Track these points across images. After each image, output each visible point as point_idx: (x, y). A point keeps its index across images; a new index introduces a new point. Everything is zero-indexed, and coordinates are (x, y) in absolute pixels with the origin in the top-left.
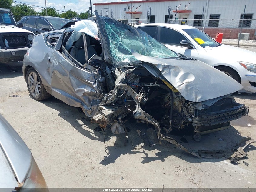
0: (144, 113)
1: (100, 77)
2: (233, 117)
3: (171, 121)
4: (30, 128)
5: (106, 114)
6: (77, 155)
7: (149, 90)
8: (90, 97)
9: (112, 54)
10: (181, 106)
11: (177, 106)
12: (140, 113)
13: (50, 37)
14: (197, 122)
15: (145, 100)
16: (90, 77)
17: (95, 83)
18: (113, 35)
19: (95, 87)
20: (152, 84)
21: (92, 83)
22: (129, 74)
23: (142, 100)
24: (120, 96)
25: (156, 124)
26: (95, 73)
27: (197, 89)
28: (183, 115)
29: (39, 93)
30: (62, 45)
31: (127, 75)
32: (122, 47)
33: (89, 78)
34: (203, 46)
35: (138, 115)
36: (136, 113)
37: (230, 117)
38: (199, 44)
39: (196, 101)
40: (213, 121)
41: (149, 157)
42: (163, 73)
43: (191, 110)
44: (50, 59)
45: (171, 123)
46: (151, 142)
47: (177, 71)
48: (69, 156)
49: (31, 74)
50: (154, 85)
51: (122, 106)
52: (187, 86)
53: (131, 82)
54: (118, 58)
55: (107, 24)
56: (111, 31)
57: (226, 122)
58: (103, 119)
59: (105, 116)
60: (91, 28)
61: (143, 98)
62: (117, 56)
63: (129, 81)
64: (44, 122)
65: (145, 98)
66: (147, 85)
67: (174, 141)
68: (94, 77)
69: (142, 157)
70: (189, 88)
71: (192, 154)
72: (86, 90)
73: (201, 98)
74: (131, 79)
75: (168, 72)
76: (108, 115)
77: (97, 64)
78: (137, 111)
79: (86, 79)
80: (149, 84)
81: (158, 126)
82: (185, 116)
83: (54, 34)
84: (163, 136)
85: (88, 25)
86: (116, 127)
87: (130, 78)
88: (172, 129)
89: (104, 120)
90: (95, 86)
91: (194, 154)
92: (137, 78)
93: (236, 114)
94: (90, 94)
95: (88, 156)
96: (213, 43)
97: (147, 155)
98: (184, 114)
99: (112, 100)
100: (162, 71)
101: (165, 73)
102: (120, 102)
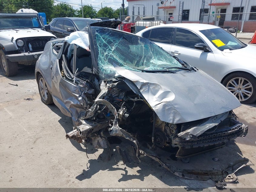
0: (121, 130)
1: (86, 89)
2: (223, 138)
3: (153, 138)
4: (29, 133)
5: (81, 130)
6: (59, 165)
7: (135, 104)
8: (78, 109)
9: (99, 66)
10: (164, 125)
11: (160, 125)
12: (116, 131)
13: (56, 45)
14: (176, 143)
15: (127, 115)
16: (76, 90)
17: (80, 96)
18: (105, 46)
19: (80, 100)
20: (137, 98)
21: (77, 95)
22: (111, 88)
23: (123, 116)
24: (99, 112)
25: (135, 141)
26: (81, 86)
27: (176, 110)
28: (166, 135)
29: (47, 98)
30: (62, 54)
31: (110, 89)
32: (112, 58)
33: (74, 90)
34: (222, 49)
35: (114, 133)
36: (112, 130)
37: (220, 138)
38: (216, 46)
39: (173, 122)
40: (196, 143)
41: (128, 174)
42: (141, 91)
43: (173, 131)
44: (52, 68)
45: (153, 140)
46: (130, 160)
47: (156, 88)
48: (51, 167)
49: (41, 79)
50: (138, 100)
51: (103, 121)
52: (165, 106)
53: (116, 95)
54: (106, 70)
55: (99, 35)
56: (103, 42)
57: (213, 144)
58: (77, 135)
59: (81, 133)
60: (83, 39)
61: (125, 114)
62: (104, 68)
63: (113, 95)
64: (43, 127)
65: (127, 113)
66: (132, 99)
67: (157, 158)
68: (81, 90)
69: (121, 174)
70: (167, 108)
71: (174, 174)
72: (72, 103)
73: (179, 120)
74: (115, 93)
75: (147, 90)
76: (84, 131)
77: (85, 76)
78: (113, 129)
79: (72, 92)
80: (134, 99)
81: (136, 143)
82: (168, 136)
83: (59, 42)
84: (144, 153)
85: (81, 36)
86: (97, 141)
87: (113, 92)
88: (155, 147)
89: (79, 136)
90: (80, 98)
91: (176, 174)
92: (121, 91)
93: (226, 136)
94: (77, 106)
95: (68, 168)
96: (236, 44)
97: (127, 172)
98: (167, 133)
99: (90, 115)
100: (140, 89)
101: (143, 91)
102: (102, 117)
